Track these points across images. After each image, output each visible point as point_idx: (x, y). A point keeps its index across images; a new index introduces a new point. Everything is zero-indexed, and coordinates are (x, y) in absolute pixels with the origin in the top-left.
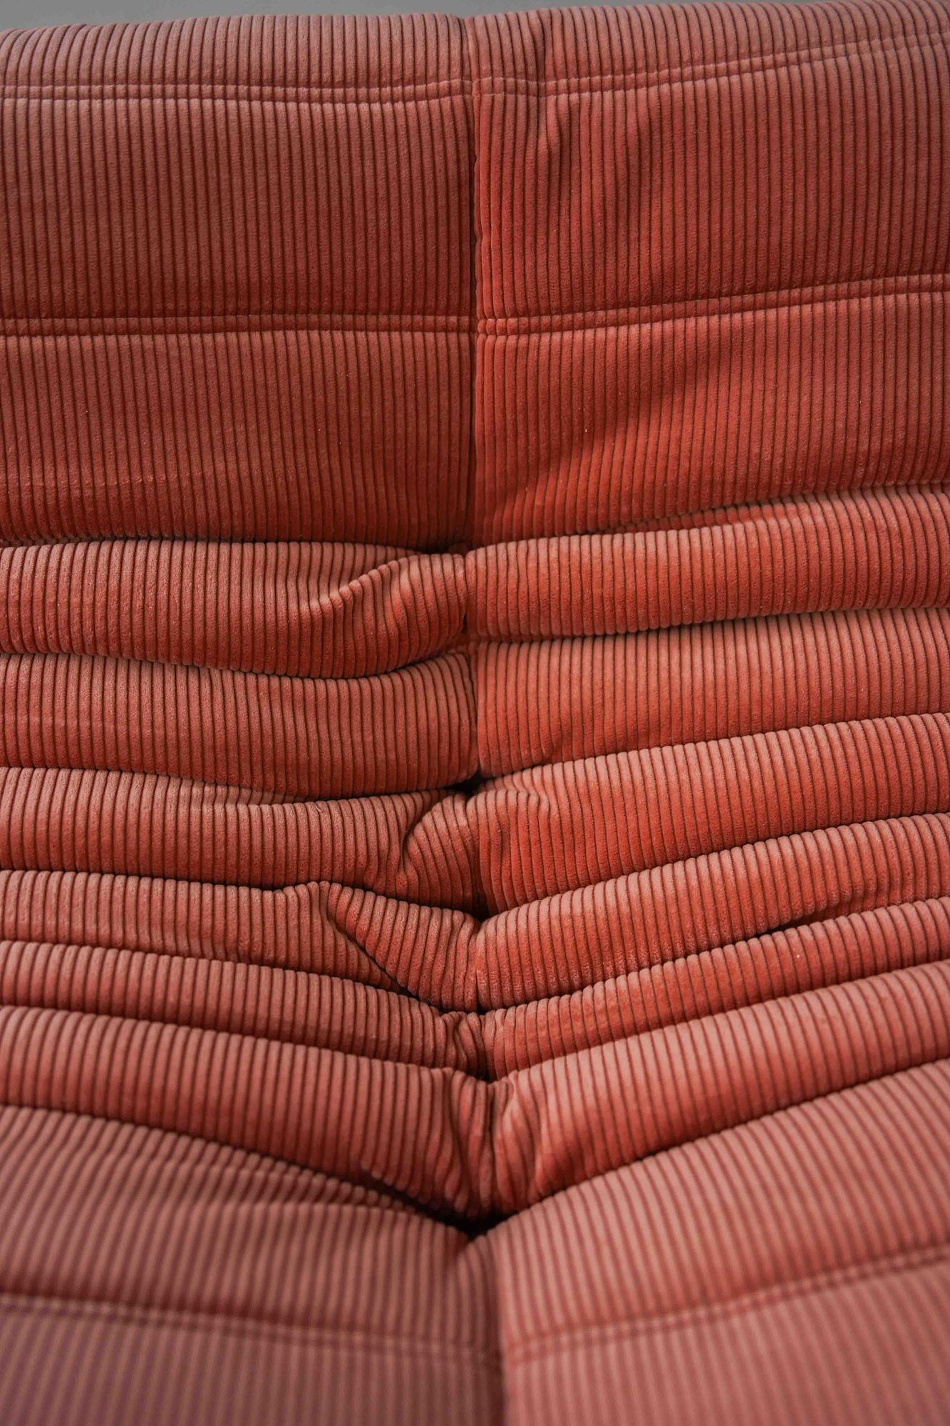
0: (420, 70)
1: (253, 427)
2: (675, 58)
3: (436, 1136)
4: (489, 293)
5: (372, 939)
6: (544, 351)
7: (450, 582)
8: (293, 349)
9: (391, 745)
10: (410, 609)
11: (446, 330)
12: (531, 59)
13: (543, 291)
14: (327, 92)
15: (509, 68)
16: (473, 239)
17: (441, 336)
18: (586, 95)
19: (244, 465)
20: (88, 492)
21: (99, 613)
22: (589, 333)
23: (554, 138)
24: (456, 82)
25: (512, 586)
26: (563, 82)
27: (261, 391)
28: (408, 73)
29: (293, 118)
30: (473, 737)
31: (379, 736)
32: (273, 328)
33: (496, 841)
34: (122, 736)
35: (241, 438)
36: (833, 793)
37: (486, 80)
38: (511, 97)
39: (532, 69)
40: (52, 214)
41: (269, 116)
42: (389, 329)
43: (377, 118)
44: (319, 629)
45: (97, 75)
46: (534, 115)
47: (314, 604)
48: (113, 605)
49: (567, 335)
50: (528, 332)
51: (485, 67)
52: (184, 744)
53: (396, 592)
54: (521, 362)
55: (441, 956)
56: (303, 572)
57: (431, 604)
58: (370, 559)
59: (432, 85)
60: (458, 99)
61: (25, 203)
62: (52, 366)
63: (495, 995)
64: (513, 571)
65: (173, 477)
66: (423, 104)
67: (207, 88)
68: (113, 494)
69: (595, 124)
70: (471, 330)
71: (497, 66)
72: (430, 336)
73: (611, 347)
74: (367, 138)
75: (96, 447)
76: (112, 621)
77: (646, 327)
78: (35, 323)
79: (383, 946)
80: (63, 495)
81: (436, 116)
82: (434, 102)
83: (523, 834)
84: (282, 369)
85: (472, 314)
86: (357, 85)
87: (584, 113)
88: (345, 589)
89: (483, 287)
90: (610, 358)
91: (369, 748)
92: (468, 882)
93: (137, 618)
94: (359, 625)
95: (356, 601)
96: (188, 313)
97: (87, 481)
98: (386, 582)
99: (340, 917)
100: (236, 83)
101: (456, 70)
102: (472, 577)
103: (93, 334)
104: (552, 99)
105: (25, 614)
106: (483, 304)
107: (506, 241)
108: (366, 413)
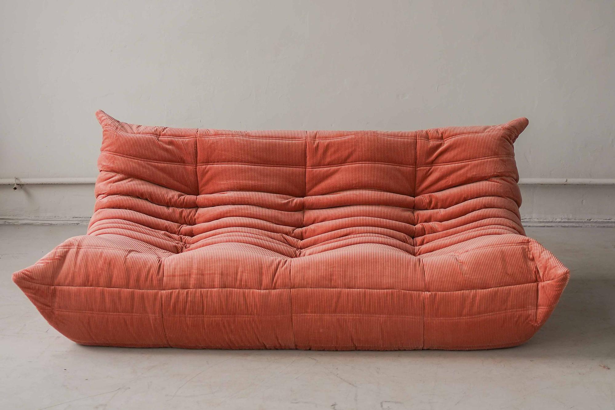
0: (301, 137)
1: (277, 179)
2: (331, 137)
3: (293, 254)
4: (308, 163)
5: (288, 240)
6: (315, 171)
7: (301, 200)
8: (283, 170)
9: (292, 220)
10: (296, 203)
11: (302, 168)
12: (314, 136)
13: (315, 163)
14: (289, 139)
15: (311, 137)
16: (306, 158)
17: (302, 169)
18: (320, 141)
19: (276, 183)
20: (257, 185)
21: (257, 200)
22: (320, 169)
23: (316, 145)
24: (305, 139)
25: (309, 201)
26: (318, 139)
27: (279, 174)
28: (299, 137)
29: (285, 142)
30: (303, 220)
31: (291, 218)
32: (281, 167)
33: (305, 232)
34: (259, 214)
35: (276, 180)
36: (346, 224)
37: (308, 139)
38: (311, 141)
39: (314, 138)
40: (256, 152)
41: (282, 142)
42: (295, 168)
43: (295, 143)
44: (284, 204)
45: (262, 137)
46: (314, 143)
47: (284, 202)
48: (259, 199)
49: (318, 169)
50: (313, 168)
51: (308, 137)
52: (266, 216)
53: (294, 201)
54: (312, 172)
55: (296, 242)
56: (282, 198)
57: (299, 203)
58: (290, 197)
59: (302, 139)
60: (305, 141)
61: (253, 151)
62: (254, 169)
63: (303, 247)
64: (310, 199)
65: (267, 183)
66: (301, 141)
67: (275, 138)
68: (260, 185)
69: (321, 144)
70: (306, 168)
71: (310, 137)
72: (300, 169)
73: (323, 170)
74: (294, 145)
75: (255, 179)
76: (259, 201)
77: (327, 168)
78: (252, 164)
79: (289, 241)
80: (254, 184)
81: (302, 143)
82: (302, 141)
83: (308, 231)
84: (282, 172)
85: (306, 166)
86: (293, 139)
87: (320, 143)
88: (286, 201)
89: (307, 163)
90: (323, 172)
91: (289, 220)
92: (301, 237)
93: (262, 201)
94: (289, 205)
95: (289, 202)
96: (270, 164)
97: (257, 183)
98: (293, 200)
99: (284, 237)
100: (278, 138)
101: (305, 137)
102: (304, 200)
103: (259, 166)
104: (316, 141)
105: (248, 200)
106: (307, 165)
107: (310, 157)
108: (292, 178)
